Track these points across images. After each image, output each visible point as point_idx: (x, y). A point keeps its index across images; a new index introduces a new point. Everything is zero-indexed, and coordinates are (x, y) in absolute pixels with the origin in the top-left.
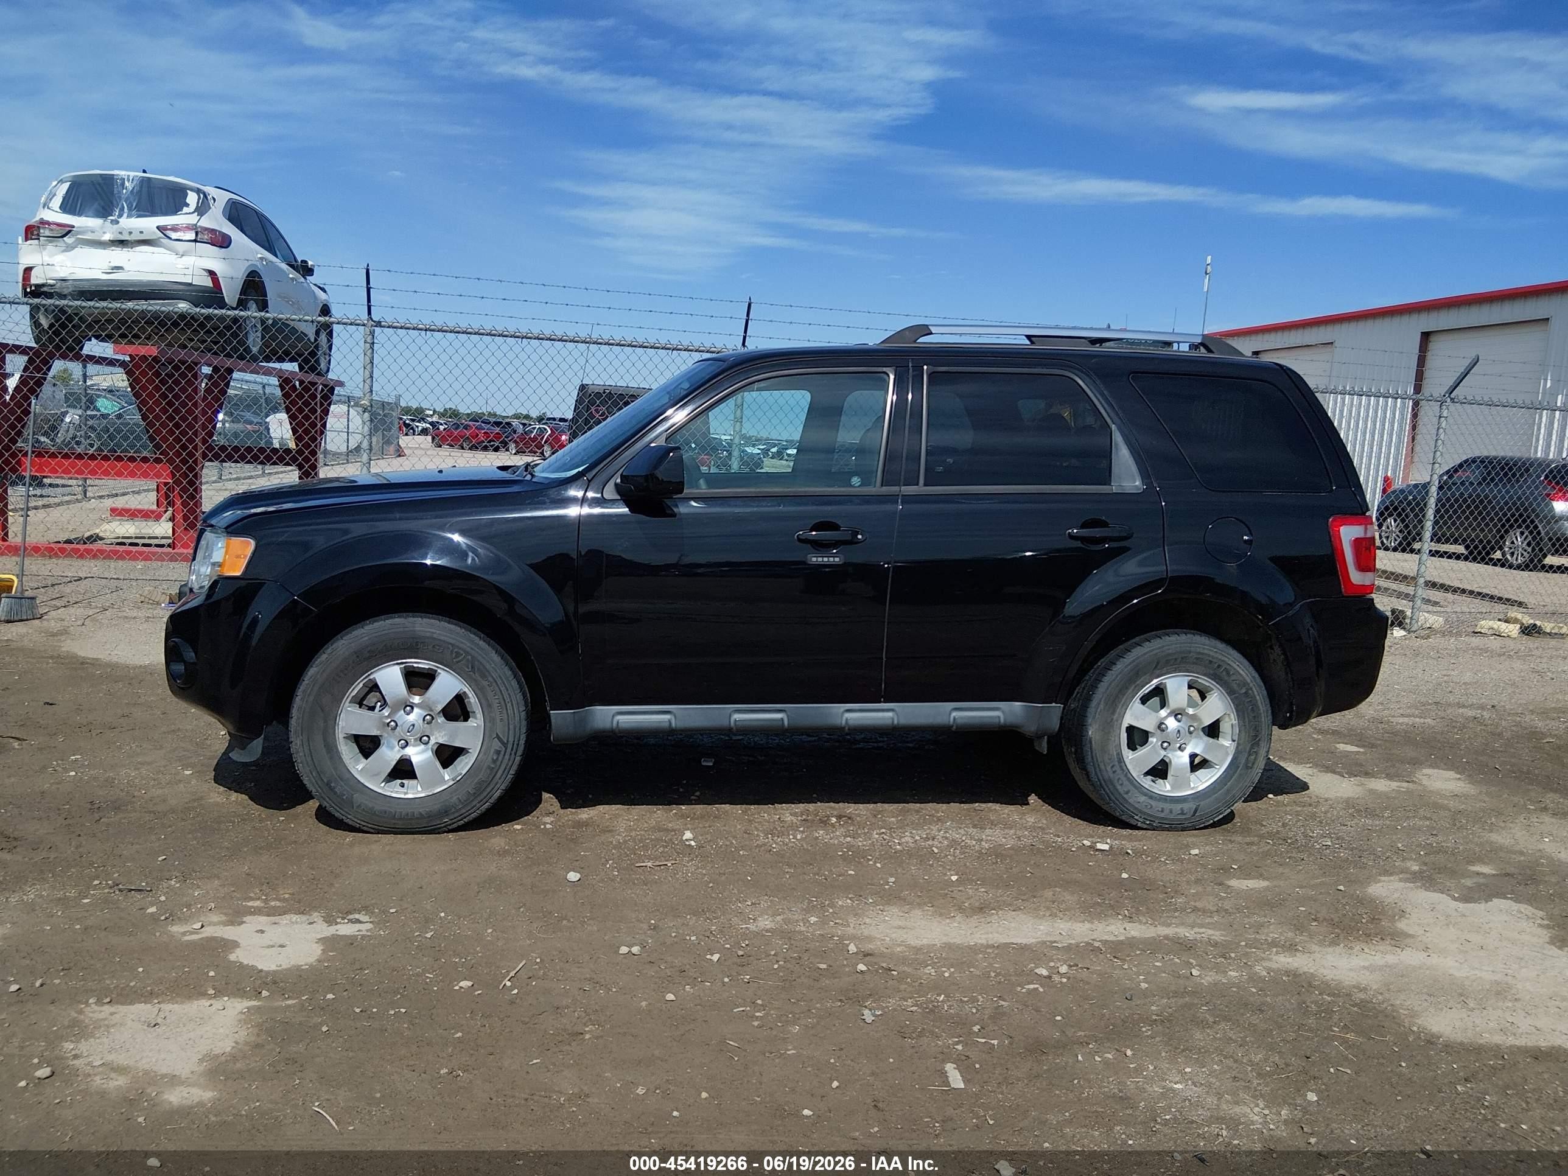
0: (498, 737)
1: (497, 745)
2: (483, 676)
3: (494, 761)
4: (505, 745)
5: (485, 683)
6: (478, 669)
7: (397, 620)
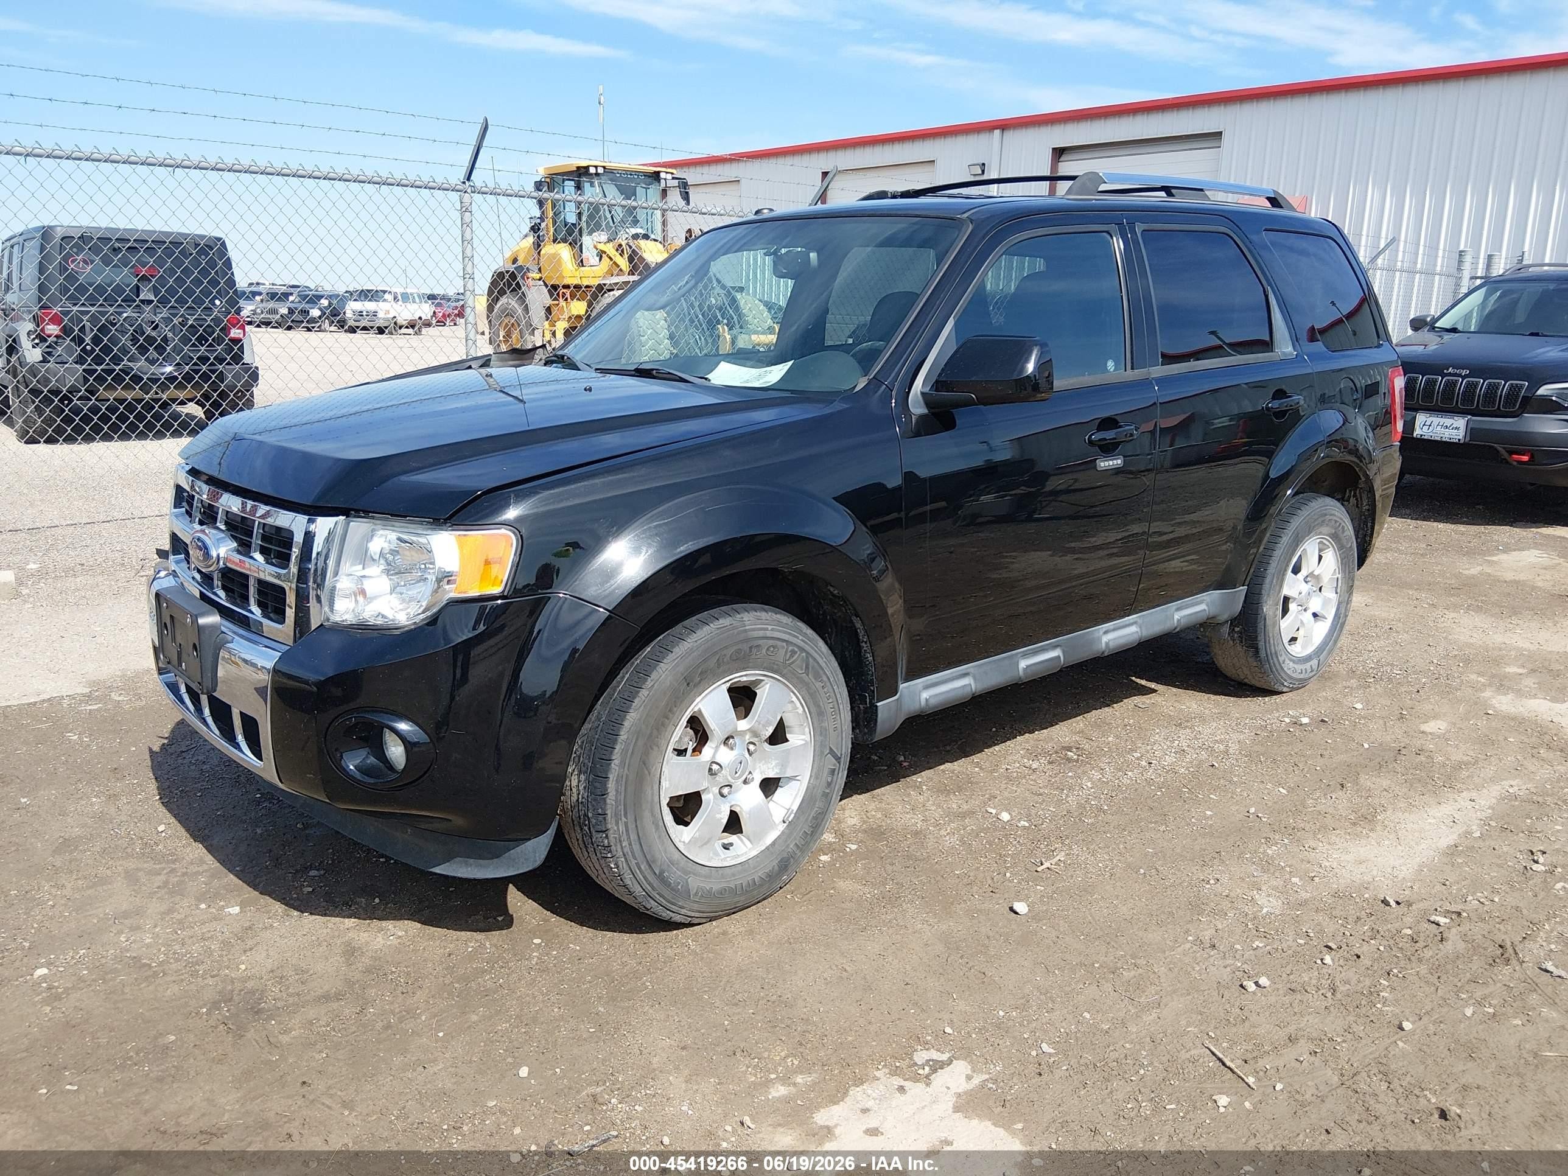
0: (831, 751)
1: (831, 763)
2: (817, 677)
3: (829, 784)
4: (838, 759)
5: (819, 685)
6: (813, 668)
7: (725, 622)
